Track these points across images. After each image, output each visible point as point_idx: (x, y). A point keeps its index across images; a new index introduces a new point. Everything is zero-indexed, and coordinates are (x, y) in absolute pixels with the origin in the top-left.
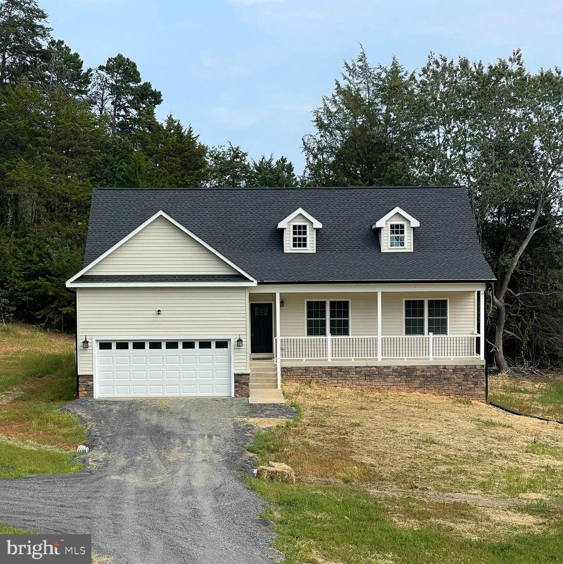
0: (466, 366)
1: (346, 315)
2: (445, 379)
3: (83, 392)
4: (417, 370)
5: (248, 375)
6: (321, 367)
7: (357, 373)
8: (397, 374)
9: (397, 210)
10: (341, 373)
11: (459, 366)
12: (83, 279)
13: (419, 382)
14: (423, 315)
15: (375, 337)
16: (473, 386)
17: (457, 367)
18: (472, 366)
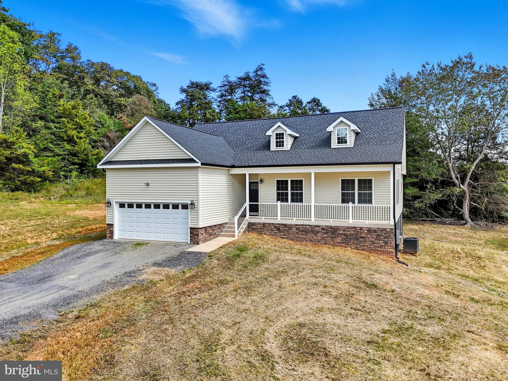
0: (378, 228)
1: (302, 189)
3: (108, 235)
5: (198, 229)
7: (297, 229)
10: (286, 228)
11: (373, 228)
12: (106, 163)
13: (340, 238)
14: (354, 190)
16: (384, 244)
17: (371, 229)
18: (383, 228)
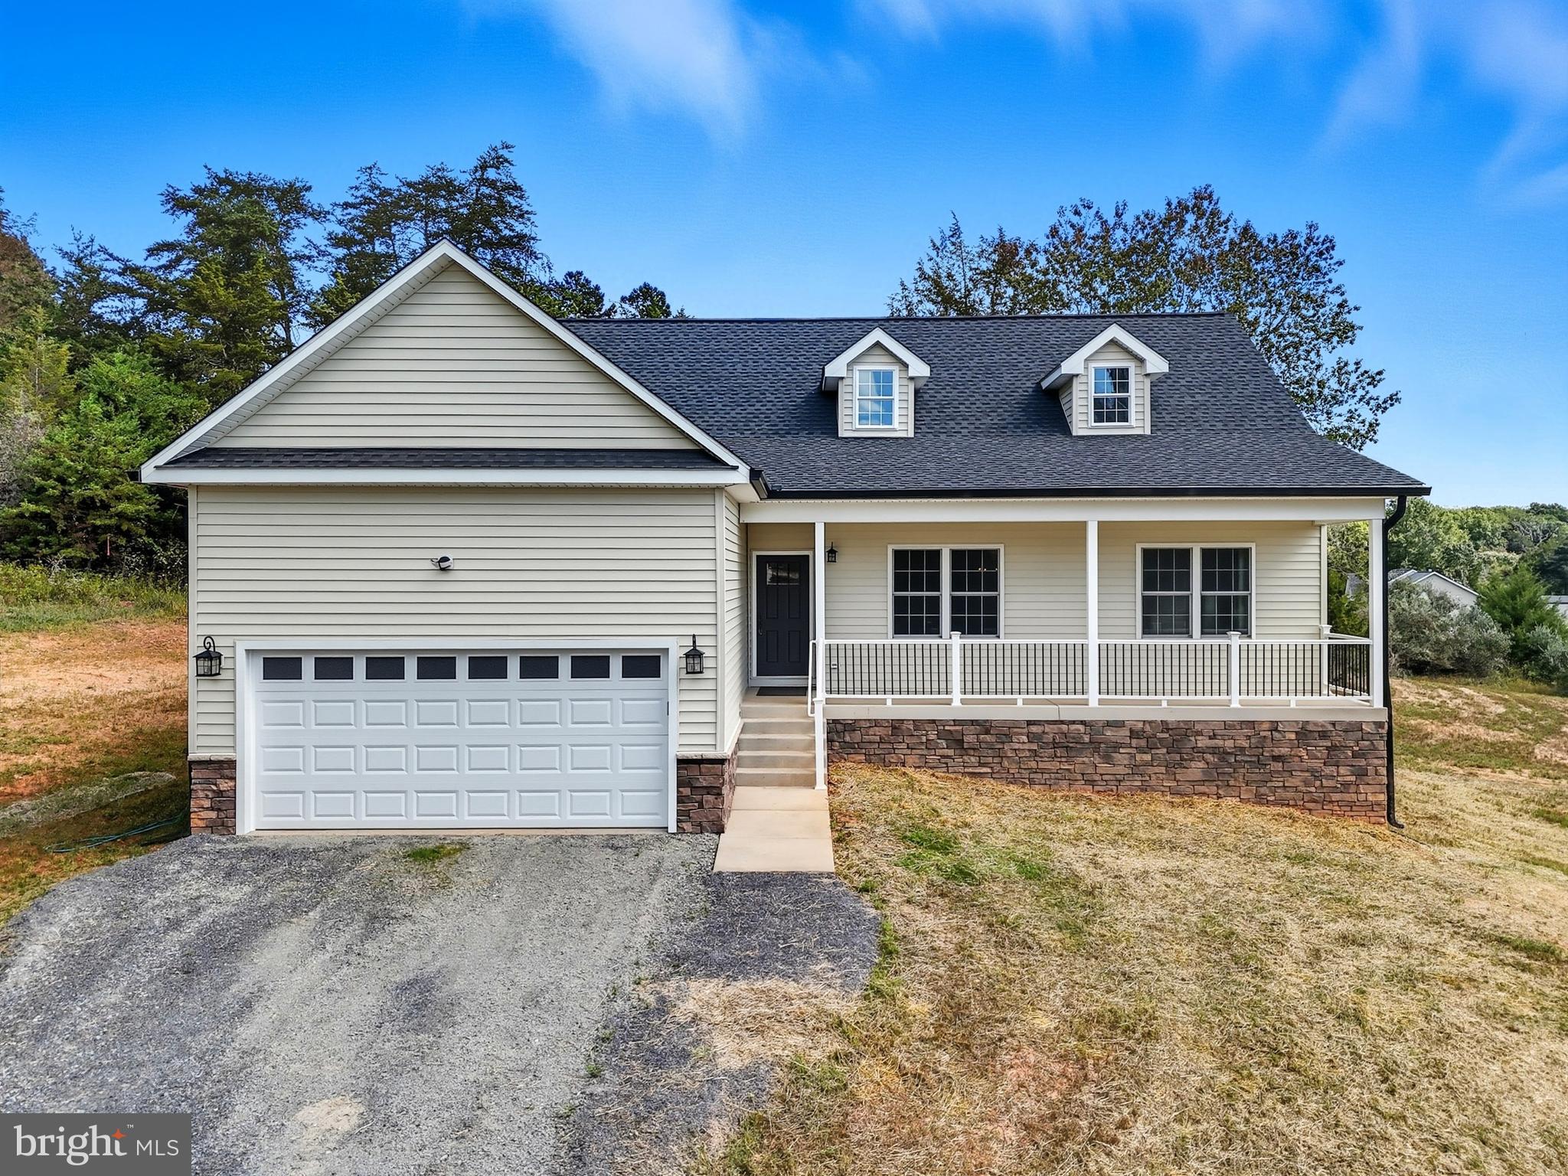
0: (1334, 724)
1: (993, 583)
3: (204, 814)
4: (1199, 733)
5: (721, 761)
6: (934, 721)
7: (1033, 738)
8: (1143, 743)
9: (1114, 332)
10: (988, 738)
11: (1316, 724)
13: (1202, 765)
14: (1187, 586)
15: (1081, 641)
16: (1353, 778)
17: (1310, 728)
18: (1349, 723)
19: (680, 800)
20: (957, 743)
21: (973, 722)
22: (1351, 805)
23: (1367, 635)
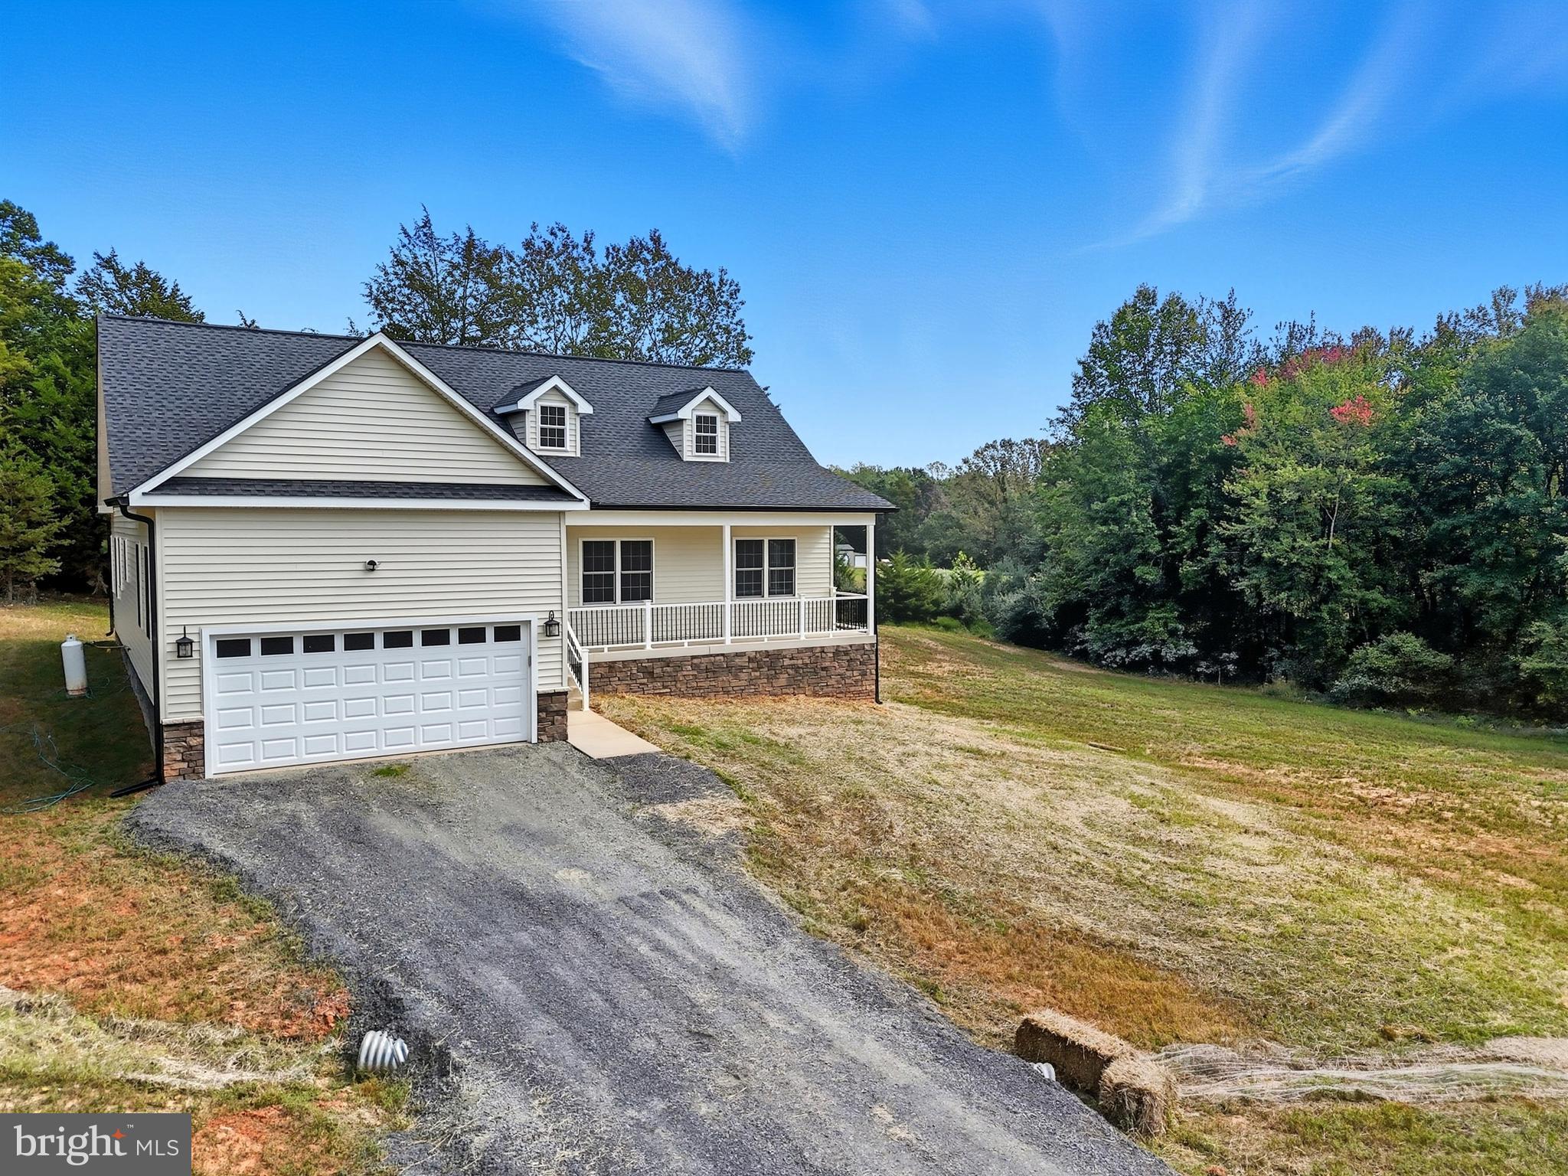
0: (851, 646)
1: (648, 565)
2: (823, 669)
3: (175, 766)
4: (785, 657)
5: (565, 693)
6: (635, 661)
7: (694, 667)
8: (755, 665)
10: (668, 669)
11: (842, 648)
12: (174, 485)
13: (786, 676)
14: (761, 564)
15: (719, 604)
16: (860, 677)
18: (858, 645)
19: (539, 721)
20: (650, 674)
21: (660, 660)
22: (860, 692)
23: (865, 594)
